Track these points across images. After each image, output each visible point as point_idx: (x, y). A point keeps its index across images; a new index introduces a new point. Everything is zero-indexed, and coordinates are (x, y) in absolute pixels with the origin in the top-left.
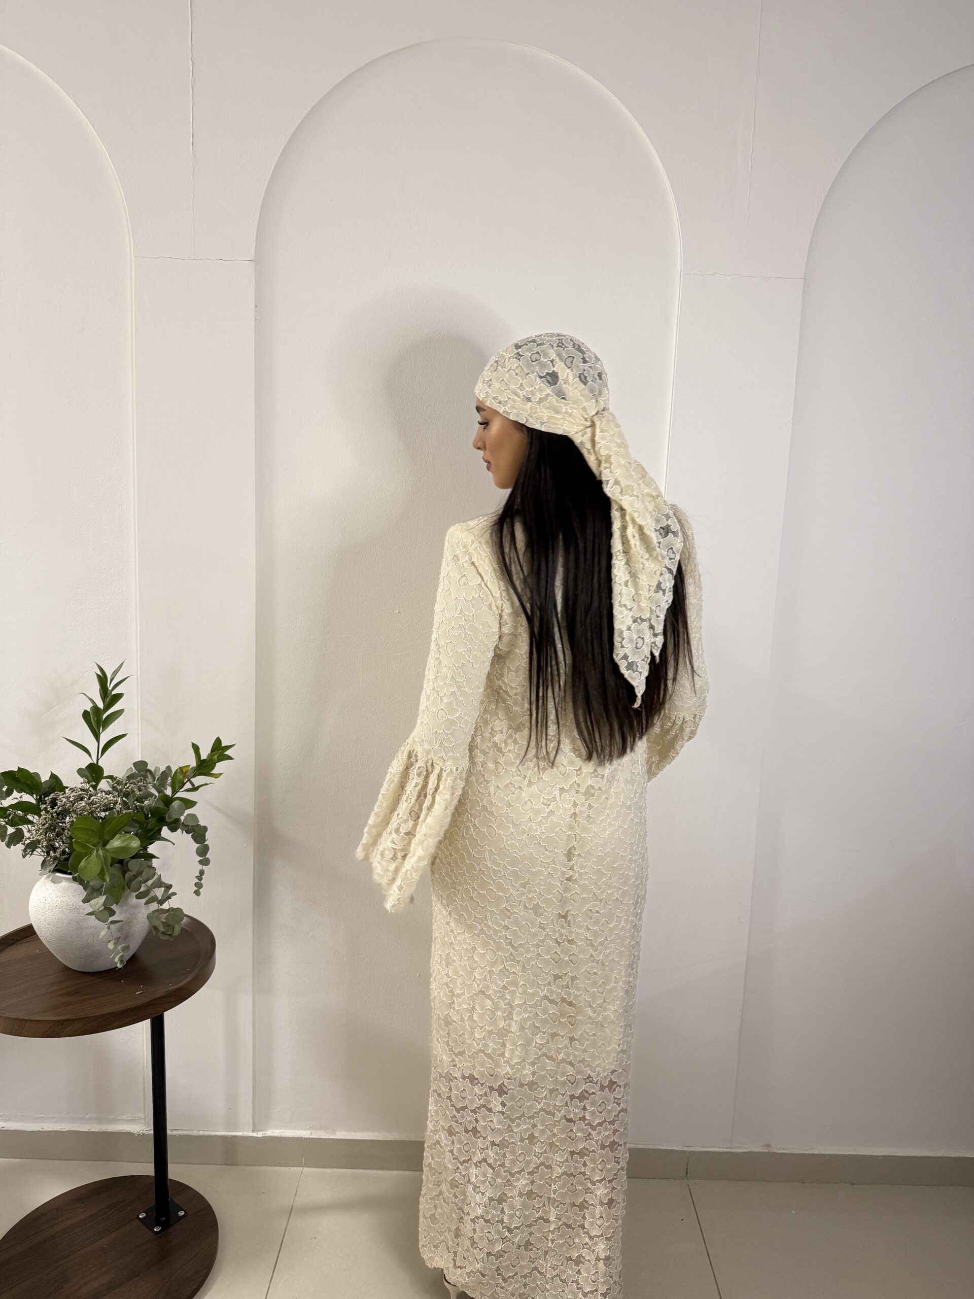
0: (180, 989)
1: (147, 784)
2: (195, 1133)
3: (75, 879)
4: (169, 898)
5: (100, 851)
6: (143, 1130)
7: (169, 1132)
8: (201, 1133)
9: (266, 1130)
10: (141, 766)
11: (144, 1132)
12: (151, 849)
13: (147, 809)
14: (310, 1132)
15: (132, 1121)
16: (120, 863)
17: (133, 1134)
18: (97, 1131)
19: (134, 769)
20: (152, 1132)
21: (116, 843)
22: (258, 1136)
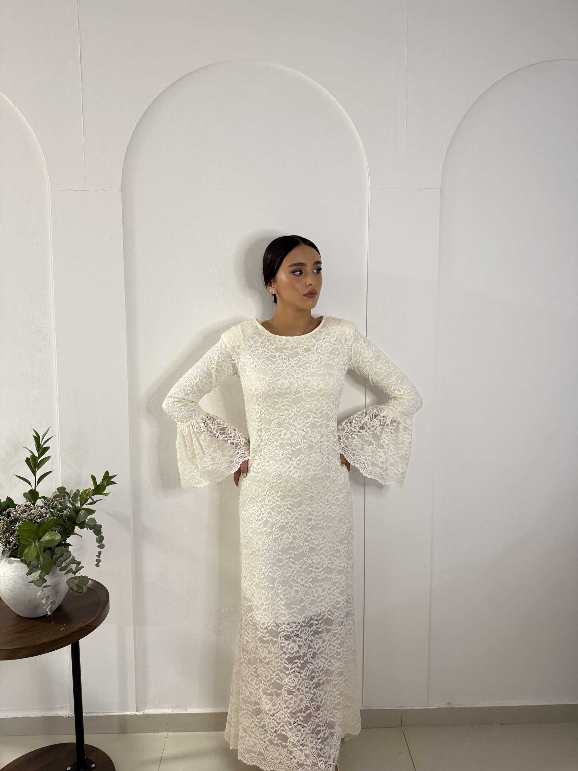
0: (87, 625)
1: (66, 501)
2: (101, 714)
3: (22, 561)
4: (80, 569)
5: (37, 543)
6: (69, 714)
7: (84, 715)
8: (105, 714)
9: (145, 710)
10: (61, 490)
11: (69, 716)
12: (68, 541)
13: (65, 516)
14: (171, 710)
15: (62, 708)
16: (49, 549)
17: (63, 717)
18: (40, 716)
19: (57, 492)
20: (74, 715)
21: (46, 537)
22: (140, 714)
